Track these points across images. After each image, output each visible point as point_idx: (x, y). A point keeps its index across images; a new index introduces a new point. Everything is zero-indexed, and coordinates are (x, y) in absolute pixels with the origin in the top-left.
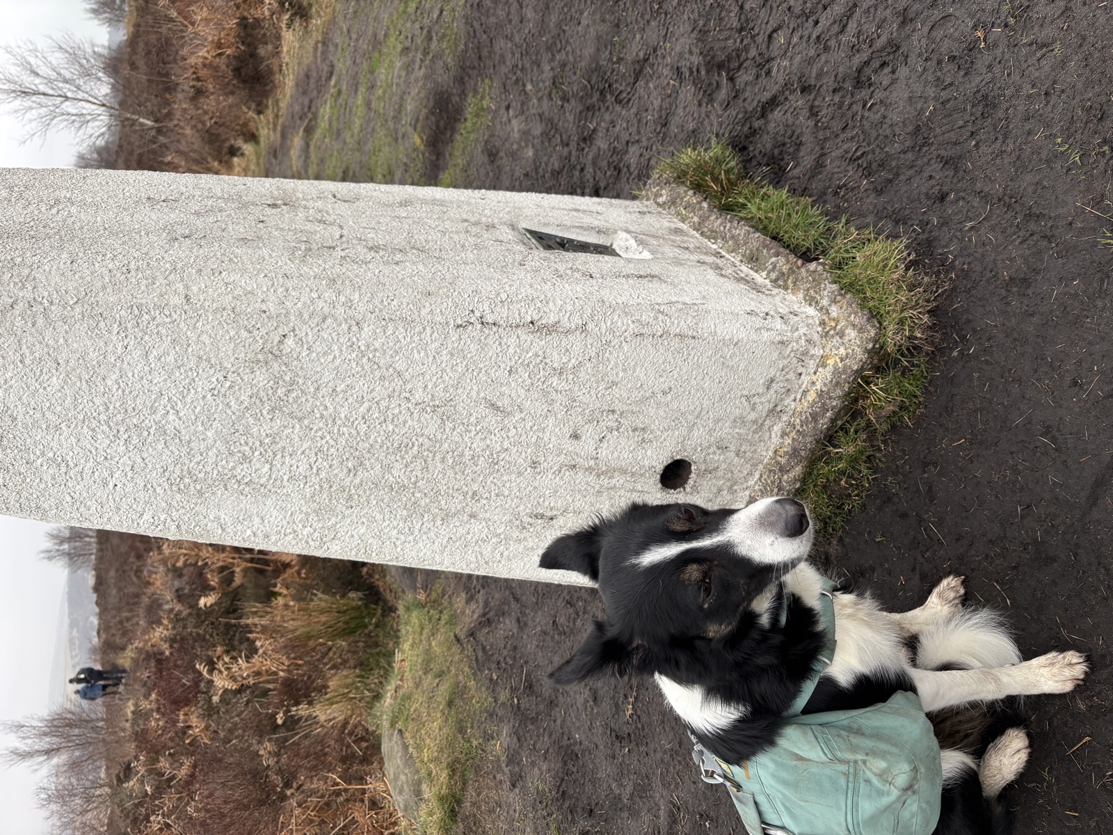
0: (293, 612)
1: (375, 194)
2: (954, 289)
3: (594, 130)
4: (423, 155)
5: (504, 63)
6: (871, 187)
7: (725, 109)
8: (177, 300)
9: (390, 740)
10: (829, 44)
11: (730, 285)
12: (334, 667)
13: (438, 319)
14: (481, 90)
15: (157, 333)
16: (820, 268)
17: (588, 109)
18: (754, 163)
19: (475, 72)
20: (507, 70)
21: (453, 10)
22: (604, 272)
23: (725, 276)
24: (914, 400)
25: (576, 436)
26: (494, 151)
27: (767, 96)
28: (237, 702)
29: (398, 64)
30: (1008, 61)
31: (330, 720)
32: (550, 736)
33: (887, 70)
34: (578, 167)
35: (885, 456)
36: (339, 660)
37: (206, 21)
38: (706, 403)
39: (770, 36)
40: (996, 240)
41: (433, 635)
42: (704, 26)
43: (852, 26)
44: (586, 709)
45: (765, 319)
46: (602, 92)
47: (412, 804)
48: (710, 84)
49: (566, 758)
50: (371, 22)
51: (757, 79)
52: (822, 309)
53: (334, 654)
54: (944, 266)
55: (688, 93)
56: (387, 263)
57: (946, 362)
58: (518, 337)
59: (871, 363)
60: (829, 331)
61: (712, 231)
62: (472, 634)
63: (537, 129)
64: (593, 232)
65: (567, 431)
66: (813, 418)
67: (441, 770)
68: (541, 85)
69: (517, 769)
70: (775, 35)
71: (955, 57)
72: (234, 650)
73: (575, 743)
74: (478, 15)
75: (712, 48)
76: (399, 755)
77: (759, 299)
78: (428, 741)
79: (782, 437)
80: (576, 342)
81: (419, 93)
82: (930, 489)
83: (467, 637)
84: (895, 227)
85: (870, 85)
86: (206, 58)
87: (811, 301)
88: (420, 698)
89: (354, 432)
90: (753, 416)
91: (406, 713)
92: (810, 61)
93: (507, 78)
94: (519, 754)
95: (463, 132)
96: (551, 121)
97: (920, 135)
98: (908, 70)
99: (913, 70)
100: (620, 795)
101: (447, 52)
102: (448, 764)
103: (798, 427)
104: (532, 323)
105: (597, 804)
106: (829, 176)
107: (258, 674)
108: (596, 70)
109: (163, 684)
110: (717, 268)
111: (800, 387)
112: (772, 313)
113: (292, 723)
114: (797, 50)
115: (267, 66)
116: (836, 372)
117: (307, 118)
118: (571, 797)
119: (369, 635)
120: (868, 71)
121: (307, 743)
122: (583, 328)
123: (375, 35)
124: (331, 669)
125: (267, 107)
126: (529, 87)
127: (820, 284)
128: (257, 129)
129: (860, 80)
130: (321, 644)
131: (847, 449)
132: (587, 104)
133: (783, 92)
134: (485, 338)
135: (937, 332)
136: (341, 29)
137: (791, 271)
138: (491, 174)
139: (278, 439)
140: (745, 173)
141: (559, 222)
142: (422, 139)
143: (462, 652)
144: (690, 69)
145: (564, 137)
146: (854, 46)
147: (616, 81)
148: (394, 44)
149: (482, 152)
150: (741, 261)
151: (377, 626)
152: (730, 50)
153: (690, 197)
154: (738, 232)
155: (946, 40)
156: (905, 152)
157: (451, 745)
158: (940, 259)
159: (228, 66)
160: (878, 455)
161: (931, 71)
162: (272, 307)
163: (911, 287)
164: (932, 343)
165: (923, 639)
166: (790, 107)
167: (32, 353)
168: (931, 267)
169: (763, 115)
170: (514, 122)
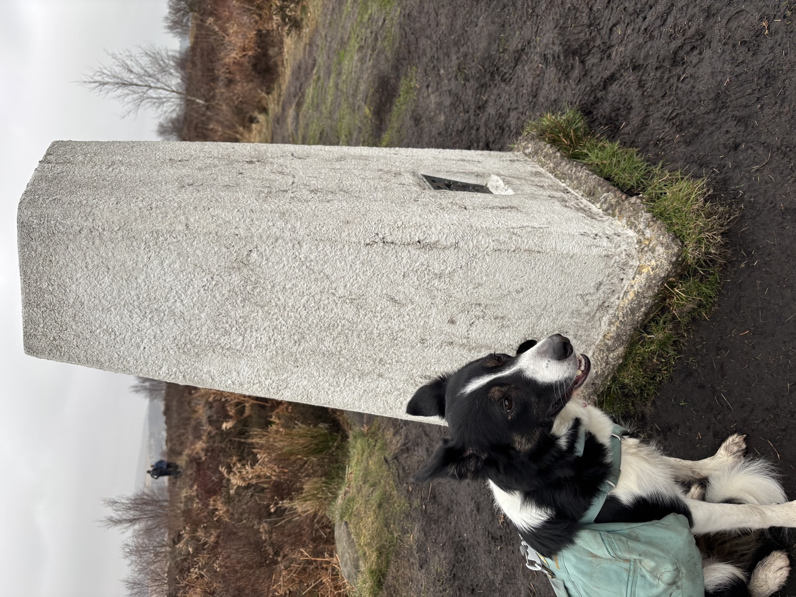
0: (282, 436)
1: (321, 153)
2: (742, 216)
3: (486, 101)
4: (371, 120)
5: (425, 55)
6: (682, 140)
7: (577, 85)
8: (180, 227)
9: (340, 528)
10: (653, 34)
11: (571, 214)
12: (307, 475)
13: (354, 239)
14: (410, 74)
15: (169, 249)
16: (639, 201)
17: (482, 86)
18: (597, 123)
19: (406, 62)
20: (427, 60)
21: (392, 19)
22: (476, 205)
23: (568, 207)
24: (710, 300)
25: (452, 322)
26: (418, 117)
27: (608, 73)
28: (245, 495)
29: (356, 58)
30: (786, 43)
31: (305, 512)
32: (447, 534)
33: (696, 52)
34: (475, 128)
35: (687, 341)
36: (311, 471)
37: (236, 32)
38: (550, 300)
39: (611, 30)
40: (776, 179)
41: (370, 456)
42: (564, 24)
43: (670, 20)
44: (472, 516)
45: (595, 239)
46: (492, 74)
47: (353, 574)
48: (567, 66)
49: (457, 550)
50: (340, 29)
51: (601, 61)
52: (639, 231)
53: (309, 466)
54: (736, 199)
55: (551, 73)
56: (321, 201)
57: (735, 272)
58: (409, 252)
59: (675, 272)
60: (643, 248)
61: (563, 174)
62: (396, 458)
63: (447, 101)
64: (473, 176)
65: (446, 318)
66: (631, 312)
67: (372, 552)
68: (450, 70)
69: (423, 556)
70: (615, 28)
71: (746, 42)
72: (244, 459)
73: (464, 540)
74: (408, 22)
75: (569, 40)
76: (345, 539)
77: (592, 224)
78: (364, 531)
79: (609, 325)
80: (451, 255)
81: (368, 78)
82: (722, 367)
83: (393, 459)
84: (699, 169)
85: (683, 64)
86: (235, 58)
87: (632, 225)
88: (360, 499)
89: (298, 316)
90: (586, 309)
91: (350, 511)
92: (640, 47)
93: (427, 66)
94: (425, 545)
95: (398, 104)
96: (456, 95)
97: (720, 100)
98: (711, 52)
99: (715, 52)
100: (493, 580)
101: (387, 48)
102: (377, 548)
103: (621, 319)
104: (419, 242)
105: (477, 585)
106: (652, 132)
107: (259, 477)
108: (488, 58)
109: (200, 479)
110: (564, 200)
111: (622, 289)
112: (600, 234)
113: (280, 512)
114: (631, 38)
115: (274, 62)
116: (649, 278)
117: (298, 97)
118: (459, 579)
119: (331, 454)
120: (682, 53)
121: (289, 526)
122: (456, 245)
123: (342, 38)
124: (306, 476)
125: (273, 89)
126: (442, 71)
127: (638, 213)
128: (267, 104)
129: (676, 60)
130: (300, 459)
131: (657, 335)
132: (482, 83)
133: (620, 70)
134: (386, 253)
135: (729, 249)
136: (321, 35)
137: (618, 203)
138: (416, 134)
139: (247, 320)
140: (590, 131)
141: (448, 169)
142: (370, 110)
143: (388, 470)
144: (553, 55)
145: (466, 106)
146: (671, 35)
147: (502, 66)
148: (354, 44)
149: (410, 118)
150: (583, 196)
151: (337, 448)
152: (582, 41)
153: (548, 149)
154: (581, 174)
155: (740, 29)
156: (708, 113)
157: (379, 535)
158: (733, 194)
159: (249, 63)
160: (682, 340)
161: (728, 52)
162: (242, 232)
163: (709, 215)
164: (725, 257)
165: (711, 480)
166: (624, 81)
167: (92, 262)
168: (726, 199)
169: (605, 88)
170: (432, 97)
